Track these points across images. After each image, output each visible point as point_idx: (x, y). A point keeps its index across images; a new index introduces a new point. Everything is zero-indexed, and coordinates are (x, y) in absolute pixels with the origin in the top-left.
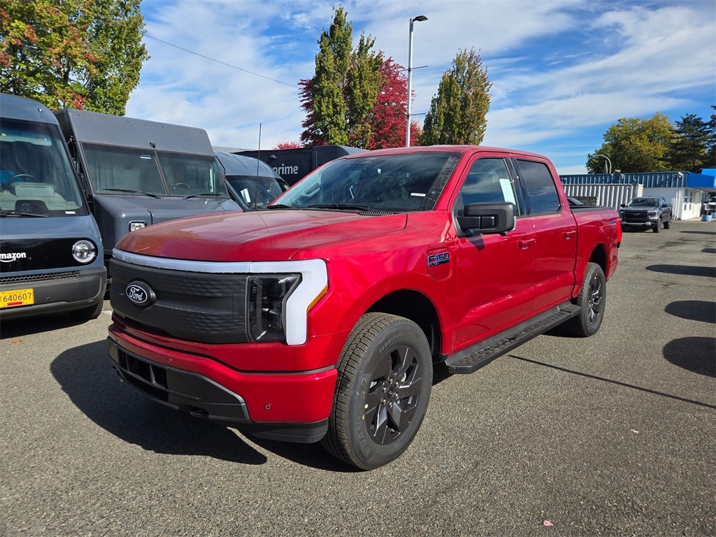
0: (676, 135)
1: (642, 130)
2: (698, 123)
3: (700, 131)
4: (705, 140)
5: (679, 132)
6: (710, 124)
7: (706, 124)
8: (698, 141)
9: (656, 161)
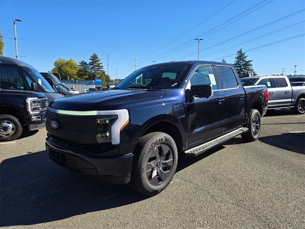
0: (79, 67)
1: (67, 64)
2: (85, 63)
3: (87, 66)
4: (88, 69)
5: (80, 66)
6: (89, 64)
7: (88, 64)
8: (87, 70)
9: (74, 75)
